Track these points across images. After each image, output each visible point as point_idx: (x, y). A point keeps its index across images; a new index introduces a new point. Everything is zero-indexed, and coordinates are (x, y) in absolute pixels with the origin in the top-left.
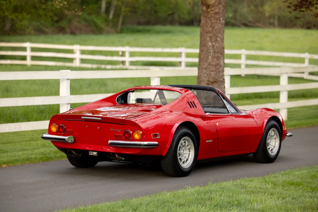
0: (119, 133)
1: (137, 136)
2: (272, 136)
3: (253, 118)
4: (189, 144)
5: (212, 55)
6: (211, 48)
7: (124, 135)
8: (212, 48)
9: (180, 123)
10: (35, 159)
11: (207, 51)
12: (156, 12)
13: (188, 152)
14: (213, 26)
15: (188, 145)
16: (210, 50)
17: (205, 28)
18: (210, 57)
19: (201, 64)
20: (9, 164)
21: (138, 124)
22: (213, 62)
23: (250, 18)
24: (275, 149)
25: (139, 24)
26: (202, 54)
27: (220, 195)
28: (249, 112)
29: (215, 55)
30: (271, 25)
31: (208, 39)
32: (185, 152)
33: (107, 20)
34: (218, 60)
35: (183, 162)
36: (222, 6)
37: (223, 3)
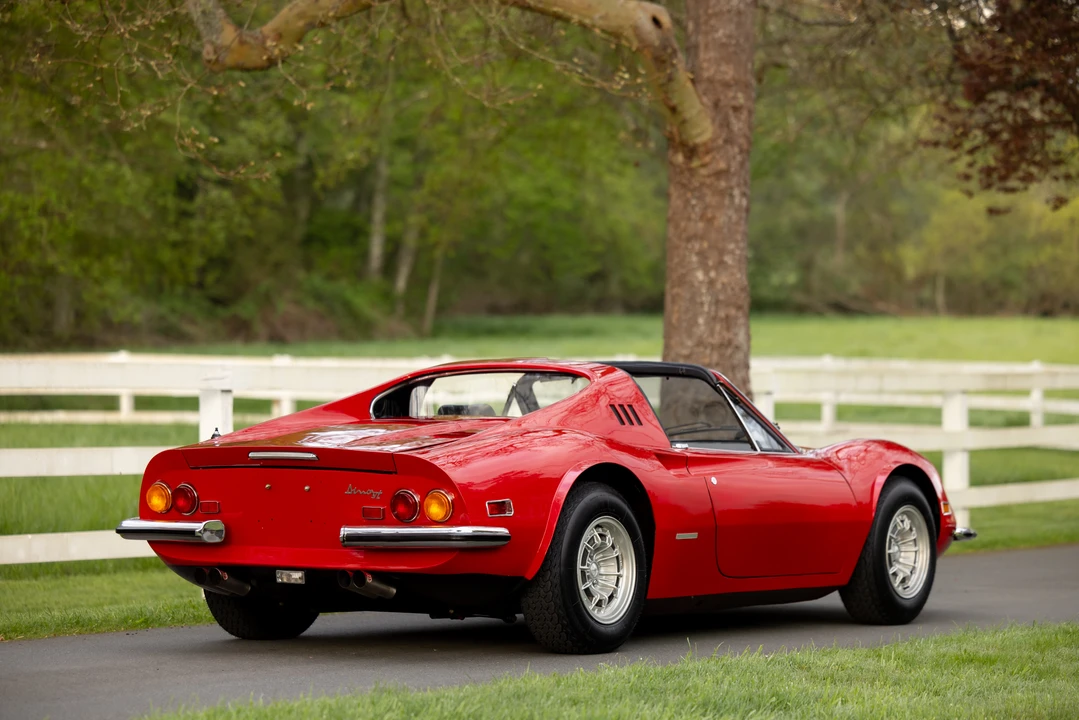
0: (375, 502)
1: (435, 510)
2: (902, 534)
3: (840, 469)
4: (618, 542)
5: (708, 313)
6: (704, 290)
7: (393, 507)
8: (708, 289)
9: (585, 467)
10: (105, 621)
11: (692, 300)
12: (548, 271)
13: (614, 570)
14: (709, 215)
15: (613, 547)
16: (701, 295)
17: (683, 224)
18: (701, 321)
19: (673, 342)
20: (13, 635)
21: (442, 468)
22: (712, 333)
23: (855, 286)
24: (914, 578)
25: (494, 310)
26: (676, 308)
27: (718, 682)
28: (825, 450)
29: (716, 311)
30: (924, 307)
31: (694, 259)
32: (602, 571)
33: (387, 296)
34: (728, 329)
35: (599, 604)
36: (736, 150)
37: (742, 141)
